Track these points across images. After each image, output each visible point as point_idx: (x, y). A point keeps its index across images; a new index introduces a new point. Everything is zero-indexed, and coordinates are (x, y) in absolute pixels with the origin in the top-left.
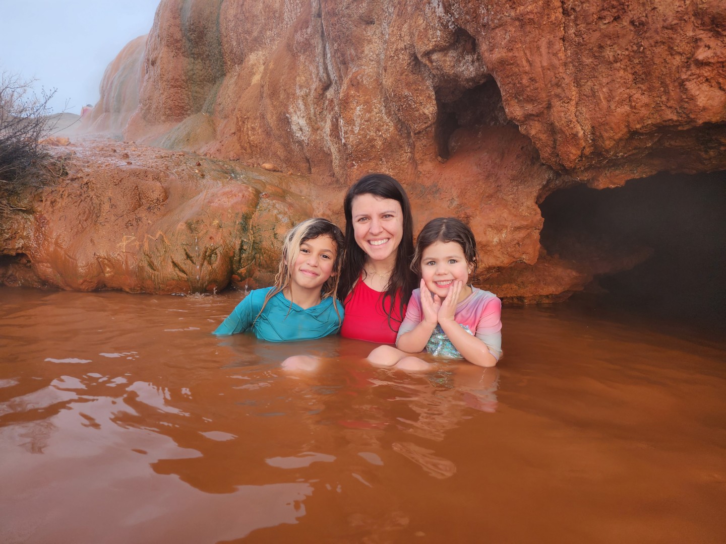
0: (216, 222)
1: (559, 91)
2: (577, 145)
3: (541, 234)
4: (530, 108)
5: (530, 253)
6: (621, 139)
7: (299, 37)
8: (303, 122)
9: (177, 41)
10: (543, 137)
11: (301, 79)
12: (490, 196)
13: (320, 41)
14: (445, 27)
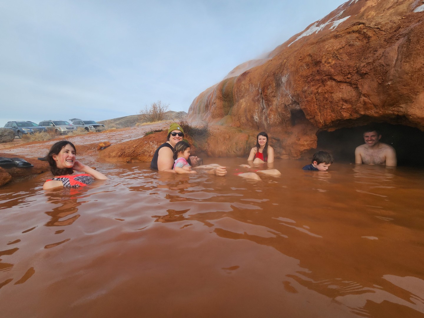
0: (241, 142)
1: (316, 114)
2: (321, 124)
3: (317, 142)
4: (311, 117)
5: (314, 146)
6: (330, 123)
7: (256, 98)
8: (257, 118)
9: (221, 98)
10: (314, 122)
11: (257, 108)
12: (305, 134)
13: (262, 99)
14: (292, 100)
